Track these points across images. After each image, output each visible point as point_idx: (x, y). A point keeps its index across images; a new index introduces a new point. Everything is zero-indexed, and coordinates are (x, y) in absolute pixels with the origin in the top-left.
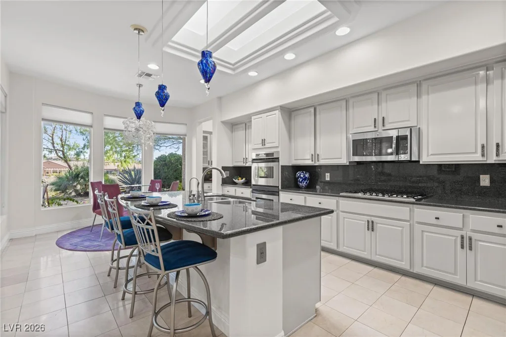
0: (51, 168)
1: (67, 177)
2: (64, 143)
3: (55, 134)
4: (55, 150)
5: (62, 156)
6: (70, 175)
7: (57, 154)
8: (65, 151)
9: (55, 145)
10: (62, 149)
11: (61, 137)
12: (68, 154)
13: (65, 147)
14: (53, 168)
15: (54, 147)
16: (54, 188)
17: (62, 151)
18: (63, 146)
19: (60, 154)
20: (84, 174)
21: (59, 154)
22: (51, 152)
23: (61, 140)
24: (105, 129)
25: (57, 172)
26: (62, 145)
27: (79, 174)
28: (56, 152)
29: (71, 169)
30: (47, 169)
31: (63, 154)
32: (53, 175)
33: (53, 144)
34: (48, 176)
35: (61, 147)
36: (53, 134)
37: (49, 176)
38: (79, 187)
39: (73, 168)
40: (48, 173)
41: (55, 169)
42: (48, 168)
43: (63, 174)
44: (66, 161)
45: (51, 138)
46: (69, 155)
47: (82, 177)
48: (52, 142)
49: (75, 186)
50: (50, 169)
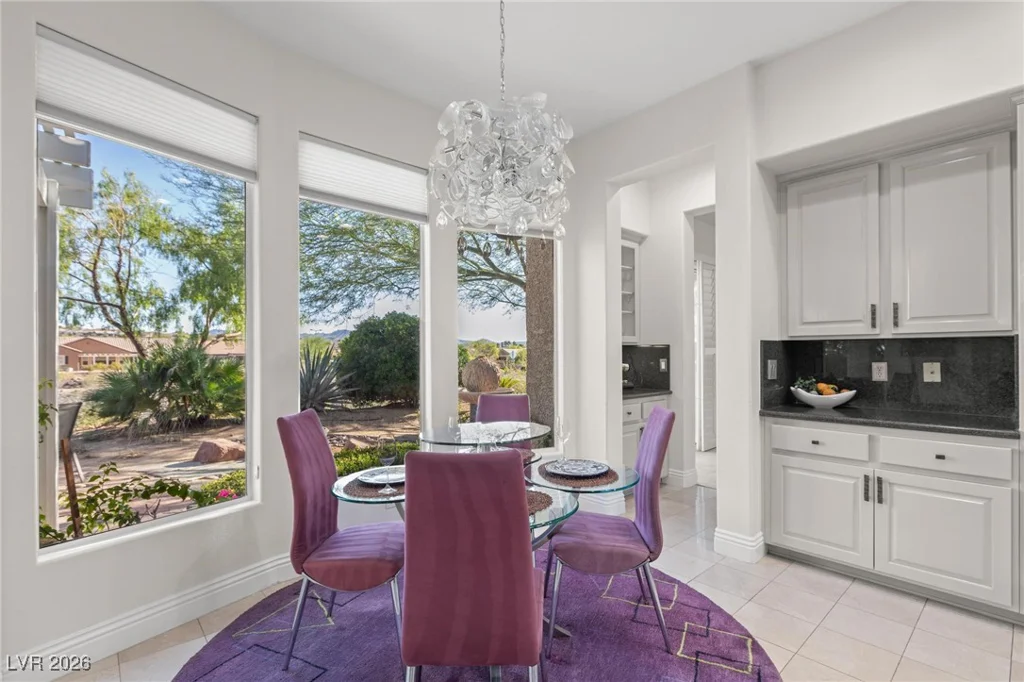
0: (93, 353)
1: (135, 378)
2: (123, 286)
3: (100, 264)
4: (102, 305)
5: (119, 321)
6: (141, 370)
7: (106, 314)
8: (128, 305)
9: (102, 293)
10: (118, 302)
11: (116, 270)
12: (135, 315)
13: (128, 296)
14: (98, 352)
15: (98, 297)
16: (99, 407)
17: (119, 307)
18: (121, 294)
19: (115, 315)
20: (180, 369)
21: (112, 316)
22: (90, 311)
23: (118, 279)
24: (303, 189)
25: (105, 362)
26: (120, 290)
27: (166, 369)
28: (104, 310)
29: (143, 355)
30: (85, 355)
31: (123, 314)
32: (96, 367)
33: (96, 288)
34: (86, 369)
35: (118, 296)
36: (95, 264)
37: (89, 370)
38: (165, 404)
39: (149, 353)
40: (85, 363)
41: (101, 355)
42: (87, 353)
43: (123, 369)
44: (130, 335)
45: (90, 274)
46: (138, 317)
47: (176, 378)
48: (93, 284)
49: (157, 403)
50: (90, 355)
